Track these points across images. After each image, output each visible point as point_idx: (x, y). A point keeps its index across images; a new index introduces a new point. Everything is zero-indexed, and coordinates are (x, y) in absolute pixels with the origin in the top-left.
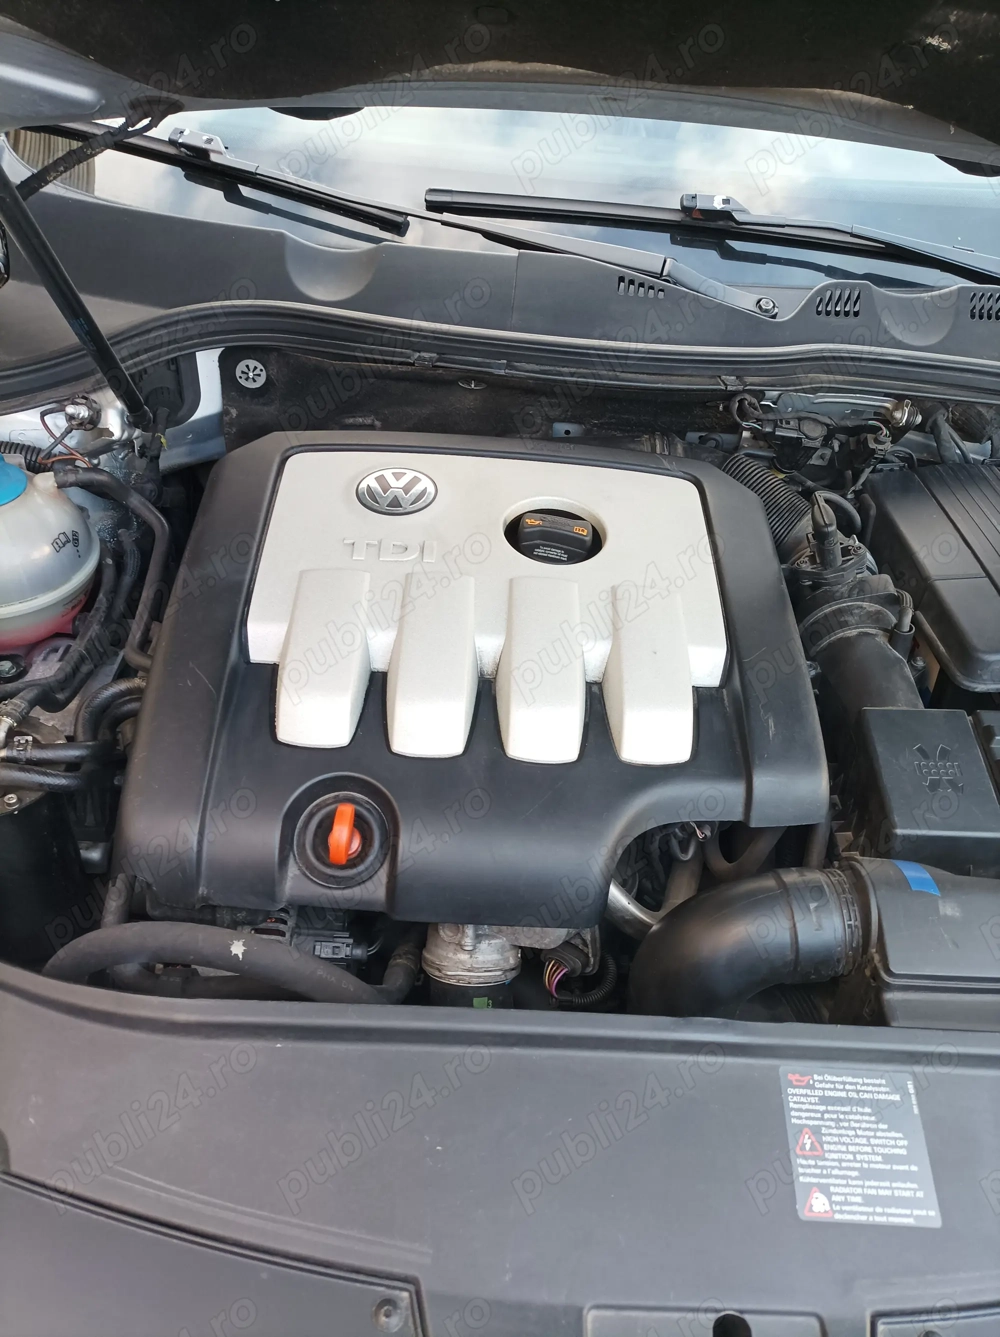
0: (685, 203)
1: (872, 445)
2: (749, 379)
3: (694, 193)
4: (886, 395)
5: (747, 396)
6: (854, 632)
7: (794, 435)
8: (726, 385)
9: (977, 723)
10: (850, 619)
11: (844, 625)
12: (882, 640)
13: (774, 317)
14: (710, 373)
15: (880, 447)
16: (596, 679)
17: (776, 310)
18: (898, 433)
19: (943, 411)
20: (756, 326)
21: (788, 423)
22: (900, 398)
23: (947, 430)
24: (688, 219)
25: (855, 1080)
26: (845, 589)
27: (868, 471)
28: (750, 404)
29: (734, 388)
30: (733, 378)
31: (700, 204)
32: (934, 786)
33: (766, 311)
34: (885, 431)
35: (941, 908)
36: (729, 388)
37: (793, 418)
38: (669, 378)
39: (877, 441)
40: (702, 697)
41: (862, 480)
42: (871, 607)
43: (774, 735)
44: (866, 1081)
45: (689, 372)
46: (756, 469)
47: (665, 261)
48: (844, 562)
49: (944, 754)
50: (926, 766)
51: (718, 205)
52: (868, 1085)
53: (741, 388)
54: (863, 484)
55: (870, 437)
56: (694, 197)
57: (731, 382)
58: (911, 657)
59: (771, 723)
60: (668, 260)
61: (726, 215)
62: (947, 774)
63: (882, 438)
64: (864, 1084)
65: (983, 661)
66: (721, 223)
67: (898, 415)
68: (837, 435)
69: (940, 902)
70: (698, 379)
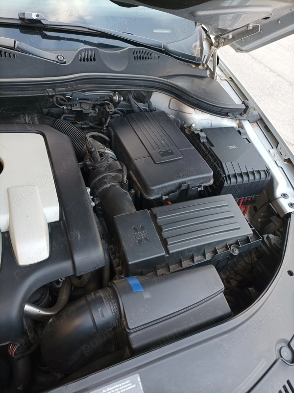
0: (20, 17)
1: (108, 110)
2: (57, 90)
3: (23, 12)
4: (110, 91)
5: (59, 96)
6: (108, 185)
7: (80, 109)
8: (48, 93)
9: (152, 213)
10: (106, 180)
11: (105, 183)
12: (118, 187)
13: (65, 63)
14: (41, 89)
15: (111, 110)
16: (6, 230)
17: (65, 60)
18: (116, 104)
19: (130, 94)
20: (57, 67)
21: (76, 105)
22: (115, 91)
23: (133, 101)
24: (24, 23)
25: (119, 386)
26: (103, 169)
27: (109, 118)
28: (61, 99)
29: (51, 94)
30: (51, 89)
31: (27, 17)
32: (140, 241)
33: (61, 61)
34: (111, 105)
35: (144, 296)
36: (50, 94)
37: (78, 103)
38: (24, 92)
39: (109, 108)
40: (53, 227)
41: (108, 122)
42: (113, 174)
43: (80, 239)
44: (123, 384)
45: (32, 89)
46: (67, 125)
47: (15, 42)
48: (101, 159)
49: (142, 228)
50: (137, 234)
51: (34, 17)
52: (123, 385)
53: (54, 93)
54: (108, 123)
55: (107, 107)
56: (24, 14)
57: (50, 91)
58: (129, 190)
59: (79, 234)
60: (17, 41)
61: (39, 21)
62: (144, 236)
63: (110, 107)
64: (122, 386)
65: (151, 190)
66: (38, 24)
67: (114, 98)
68: (97, 106)
69: (144, 294)
70: (37, 91)
